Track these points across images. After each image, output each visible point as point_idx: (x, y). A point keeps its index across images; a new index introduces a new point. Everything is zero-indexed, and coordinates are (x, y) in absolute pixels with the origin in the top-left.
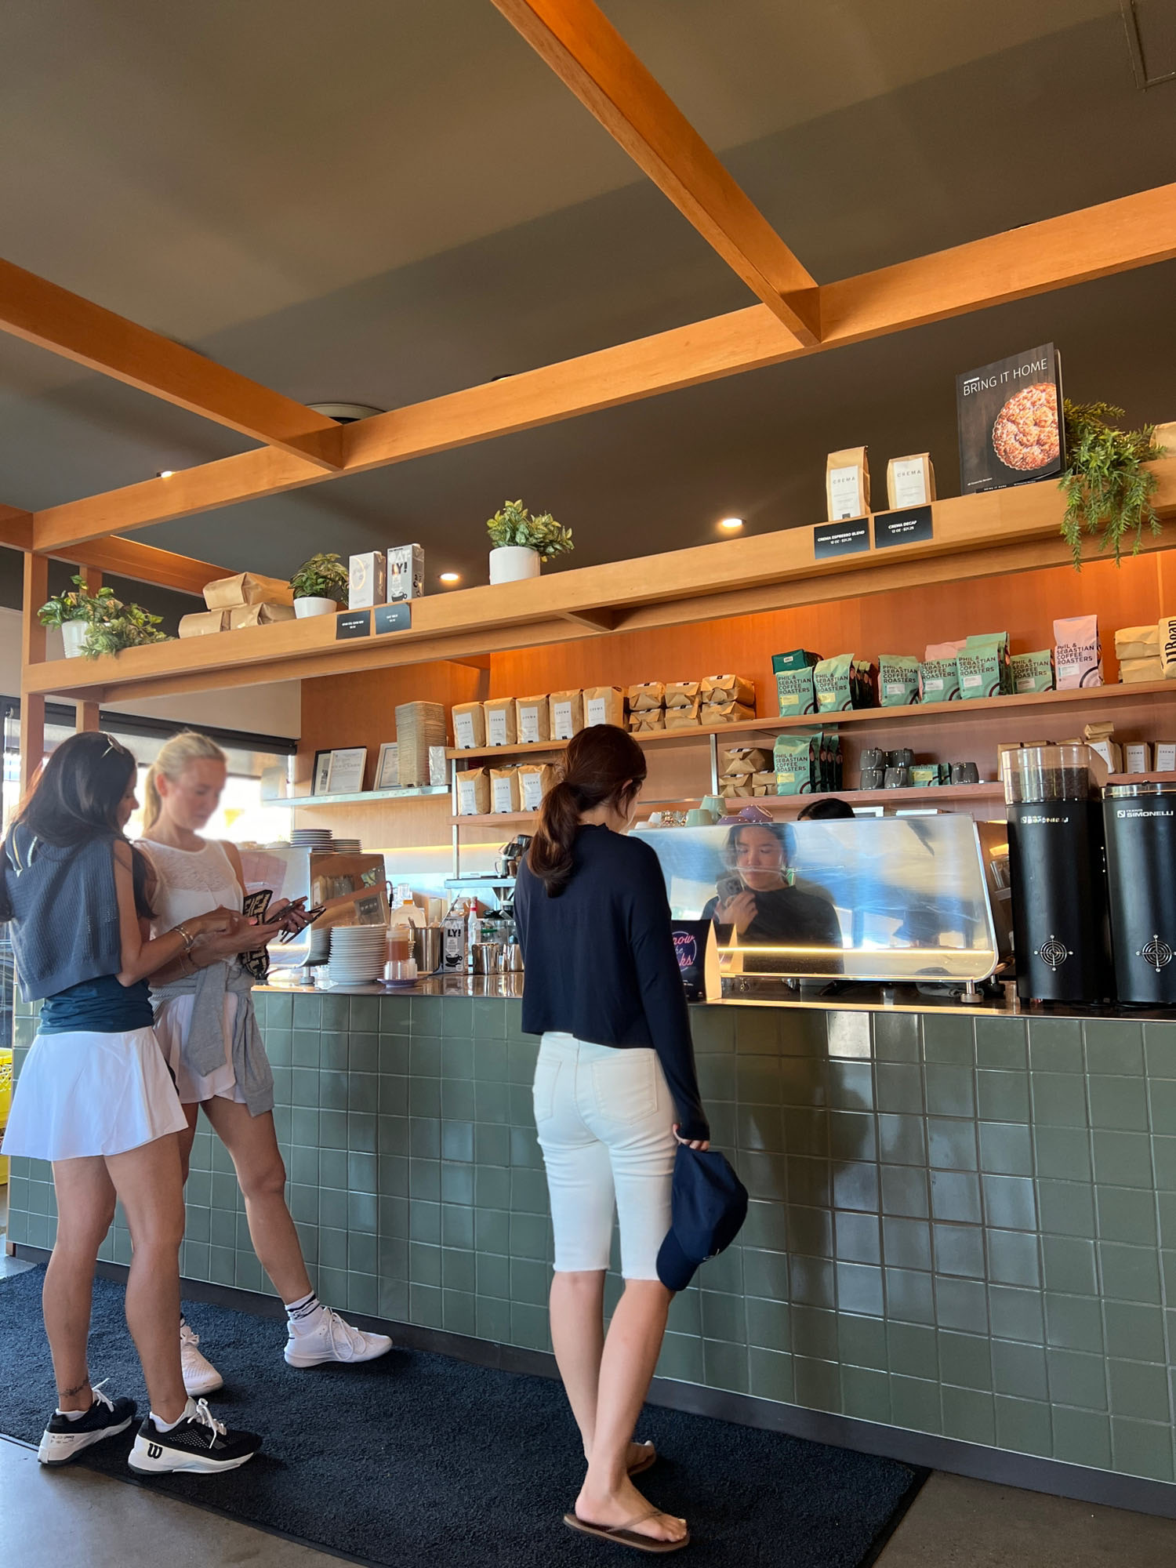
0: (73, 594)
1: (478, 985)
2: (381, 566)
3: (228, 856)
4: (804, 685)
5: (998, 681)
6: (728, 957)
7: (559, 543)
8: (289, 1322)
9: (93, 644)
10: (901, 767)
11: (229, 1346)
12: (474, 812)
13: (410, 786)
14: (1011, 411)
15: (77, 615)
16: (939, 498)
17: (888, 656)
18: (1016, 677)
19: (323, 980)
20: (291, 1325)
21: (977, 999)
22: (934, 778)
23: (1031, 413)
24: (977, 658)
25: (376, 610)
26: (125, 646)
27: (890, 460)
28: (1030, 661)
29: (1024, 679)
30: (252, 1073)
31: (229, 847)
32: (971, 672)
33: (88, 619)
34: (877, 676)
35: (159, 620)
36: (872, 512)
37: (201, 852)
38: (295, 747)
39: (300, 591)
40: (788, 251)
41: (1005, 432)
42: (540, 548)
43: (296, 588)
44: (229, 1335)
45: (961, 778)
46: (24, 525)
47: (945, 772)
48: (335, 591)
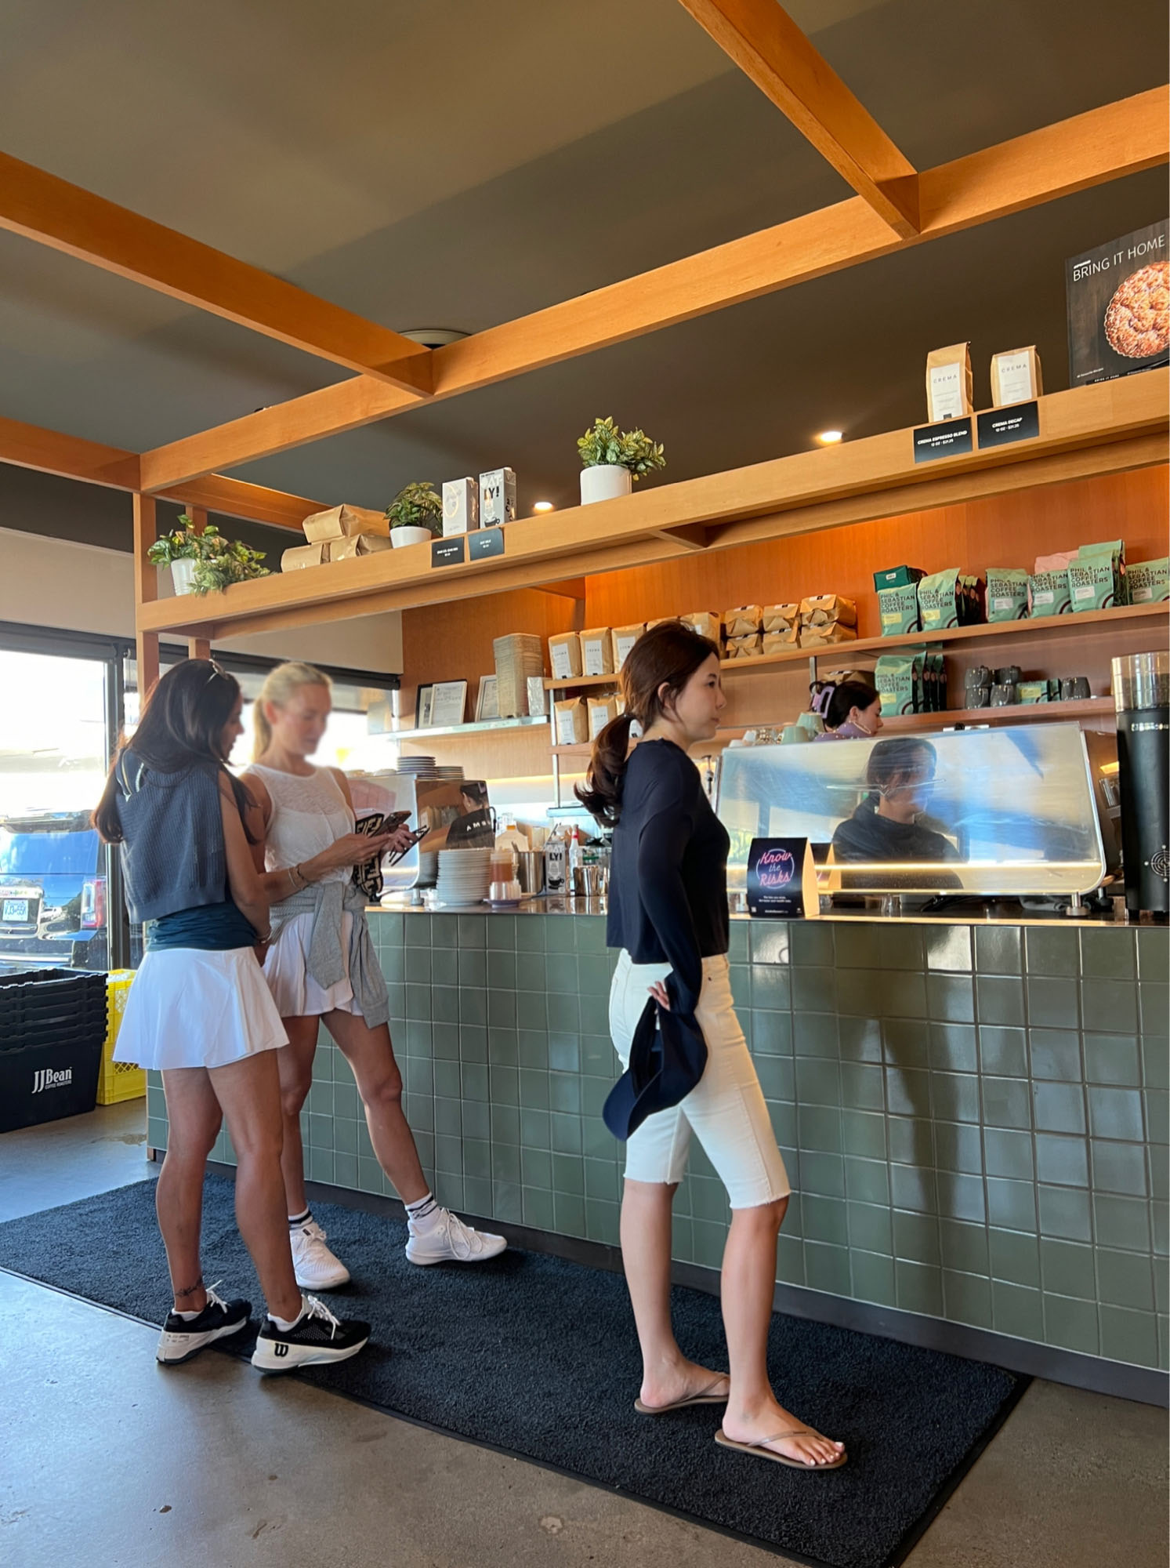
0: (180, 533)
1: (580, 905)
2: (473, 493)
3: (338, 782)
4: (907, 603)
5: (1112, 592)
6: (826, 875)
7: (650, 459)
8: (409, 1222)
9: (201, 582)
10: (1008, 684)
11: (355, 1243)
12: (573, 740)
13: (510, 717)
14: (1125, 295)
15: (185, 554)
16: (1045, 393)
17: (995, 570)
18: (1131, 588)
19: (434, 901)
20: (412, 1224)
21: (1084, 912)
22: (1043, 695)
23: (1147, 295)
24: (1090, 568)
25: (469, 536)
26: (231, 582)
27: (994, 356)
28: (1147, 570)
29: (1141, 590)
30: (368, 987)
31: (338, 774)
32: (1083, 583)
33: (196, 557)
34: (984, 590)
35: (262, 556)
36: (975, 411)
37: (312, 777)
38: (398, 682)
39: (395, 521)
40: (884, 135)
41: (1118, 317)
42: (631, 465)
43: (392, 518)
44: (355, 1233)
45: (1071, 694)
46: (130, 467)
47: (1055, 688)
48: (429, 519)
